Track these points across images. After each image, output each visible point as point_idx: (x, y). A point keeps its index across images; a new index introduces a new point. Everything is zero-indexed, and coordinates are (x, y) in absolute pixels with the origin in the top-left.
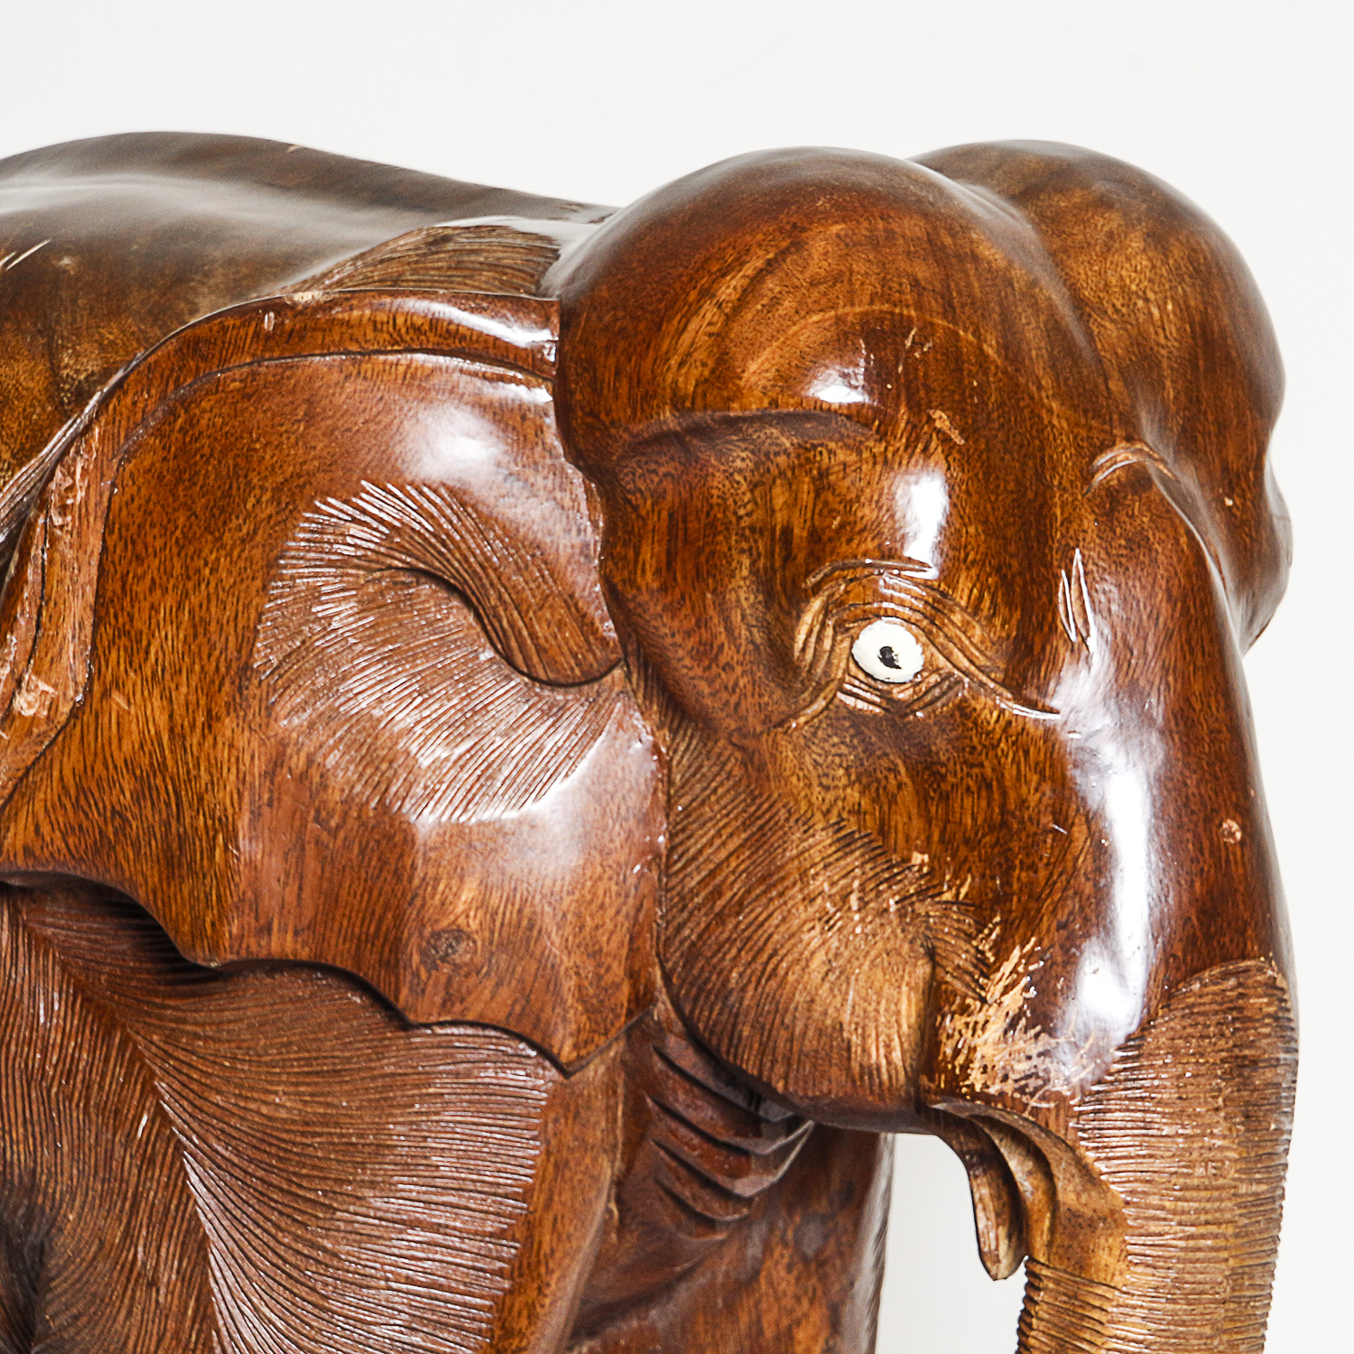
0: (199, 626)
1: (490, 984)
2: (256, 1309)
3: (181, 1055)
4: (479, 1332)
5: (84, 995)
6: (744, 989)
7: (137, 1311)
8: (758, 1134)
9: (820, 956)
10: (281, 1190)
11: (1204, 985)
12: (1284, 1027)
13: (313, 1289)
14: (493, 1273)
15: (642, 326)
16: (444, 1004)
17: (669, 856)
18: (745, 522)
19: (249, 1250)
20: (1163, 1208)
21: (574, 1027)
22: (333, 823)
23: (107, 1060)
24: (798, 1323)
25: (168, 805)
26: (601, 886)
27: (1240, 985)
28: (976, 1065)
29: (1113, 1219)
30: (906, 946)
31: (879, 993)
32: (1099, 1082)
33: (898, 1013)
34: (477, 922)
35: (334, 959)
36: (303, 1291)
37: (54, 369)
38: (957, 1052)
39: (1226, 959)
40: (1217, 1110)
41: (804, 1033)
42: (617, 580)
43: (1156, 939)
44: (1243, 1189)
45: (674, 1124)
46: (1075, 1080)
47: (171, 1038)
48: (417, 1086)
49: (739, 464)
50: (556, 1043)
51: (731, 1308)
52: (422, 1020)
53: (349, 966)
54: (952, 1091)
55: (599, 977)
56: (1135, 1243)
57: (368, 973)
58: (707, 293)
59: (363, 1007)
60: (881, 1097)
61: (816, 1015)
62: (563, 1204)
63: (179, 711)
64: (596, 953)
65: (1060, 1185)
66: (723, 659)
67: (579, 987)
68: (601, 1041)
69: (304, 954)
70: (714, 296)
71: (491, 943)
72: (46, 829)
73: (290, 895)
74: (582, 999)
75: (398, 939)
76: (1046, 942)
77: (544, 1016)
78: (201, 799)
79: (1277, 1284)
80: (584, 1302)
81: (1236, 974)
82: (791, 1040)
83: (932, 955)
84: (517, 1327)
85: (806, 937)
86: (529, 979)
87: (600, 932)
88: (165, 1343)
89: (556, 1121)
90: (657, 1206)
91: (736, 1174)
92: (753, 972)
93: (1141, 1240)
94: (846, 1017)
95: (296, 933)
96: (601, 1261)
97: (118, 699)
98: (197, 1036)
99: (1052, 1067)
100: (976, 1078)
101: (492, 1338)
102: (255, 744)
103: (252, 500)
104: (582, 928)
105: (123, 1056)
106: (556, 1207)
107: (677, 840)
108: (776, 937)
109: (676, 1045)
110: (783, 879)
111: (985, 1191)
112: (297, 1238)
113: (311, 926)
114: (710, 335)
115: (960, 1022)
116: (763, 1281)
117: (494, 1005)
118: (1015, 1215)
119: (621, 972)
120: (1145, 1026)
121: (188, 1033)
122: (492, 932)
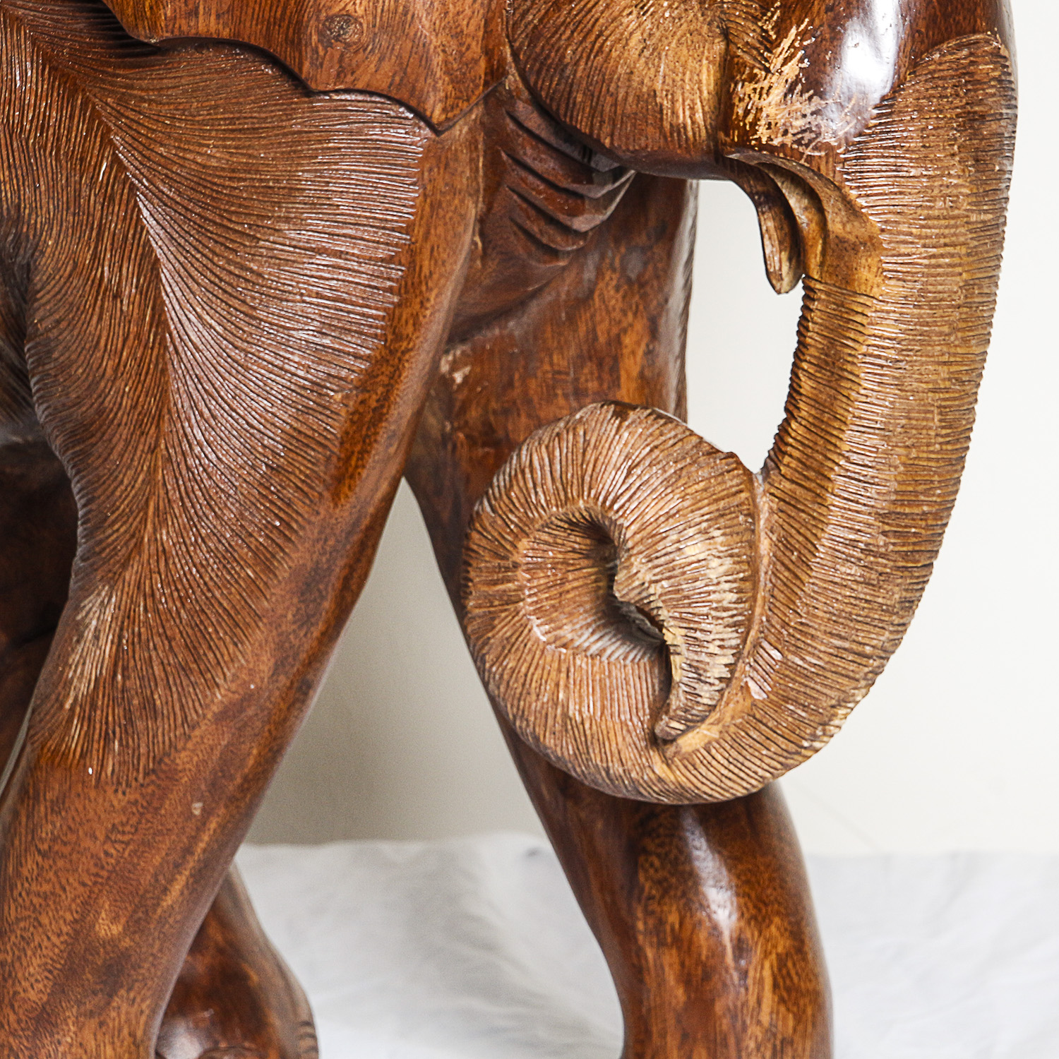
1: (374, 59)
2: (199, 317)
3: (131, 115)
4: (376, 336)
5: (51, 65)
6: (577, 64)
7: (106, 316)
8: (590, 181)
9: (637, 36)
10: (215, 223)
11: (943, 55)
12: (1006, 88)
13: (244, 302)
14: (385, 290)
16: (338, 75)
19: (195, 274)
20: (911, 234)
21: (442, 94)
23: (72, 117)
24: (625, 331)
27: (971, 54)
28: (763, 122)
29: (872, 244)
30: (706, 27)
31: (684, 66)
32: (860, 135)
33: (700, 82)
34: (363, 8)
35: (249, 37)
36: (236, 303)
38: (747, 112)
39: (960, 34)
40: (953, 155)
41: (626, 99)
43: (904, 18)
44: (974, 218)
45: (523, 174)
46: (841, 134)
47: (122, 100)
48: (320, 142)
50: (429, 106)
51: (572, 320)
52: (321, 88)
53: (261, 44)
54: (744, 144)
55: (462, 55)
56: (889, 262)
57: (276, 49)
59: (273, 77)
60: (687, 150)
61: (635, 84)
62: (439, 237)
64: (458, 35)
65: (829, 217)
67: (446, 62)
68: (465, 106)
69: (225, 34)
71: (374, 26)
74: (448, 72)
75: (299, 22)
76: (817, 22)
77: (419, 85)
79: (1000, 292)
80: (457, 315)
81: (968, 45)
82: (615, 105)
83: (726, 34)
84: (405, 333)
85: (625, 20)
86: (406, 55)
87: (461, 17)
88: (130, 343)
89: (430, 170)
90: (512, 238)
91: (574, 213)
92: (584, 49)
93: (894, 259)
94: (658, 86)
95: (218, 16)
96: (469, 283)
98: (142, 100)
99: (823, 123)
100: (763, 133)
101: (386, 341)
104: (446, 13)
105: (84, 115)
106: (433, 238)
108: (601, 21)
109: (523, 109)
111: (770, 224)
112: (229, 261)
113: (230, 10)
115: (749, 88)
116: (597, 300)
117: (378, 77)
118: (794, 242)
119: (479, 50)
120: (897, 89)
121: (135, 97)
122: (375, 17)
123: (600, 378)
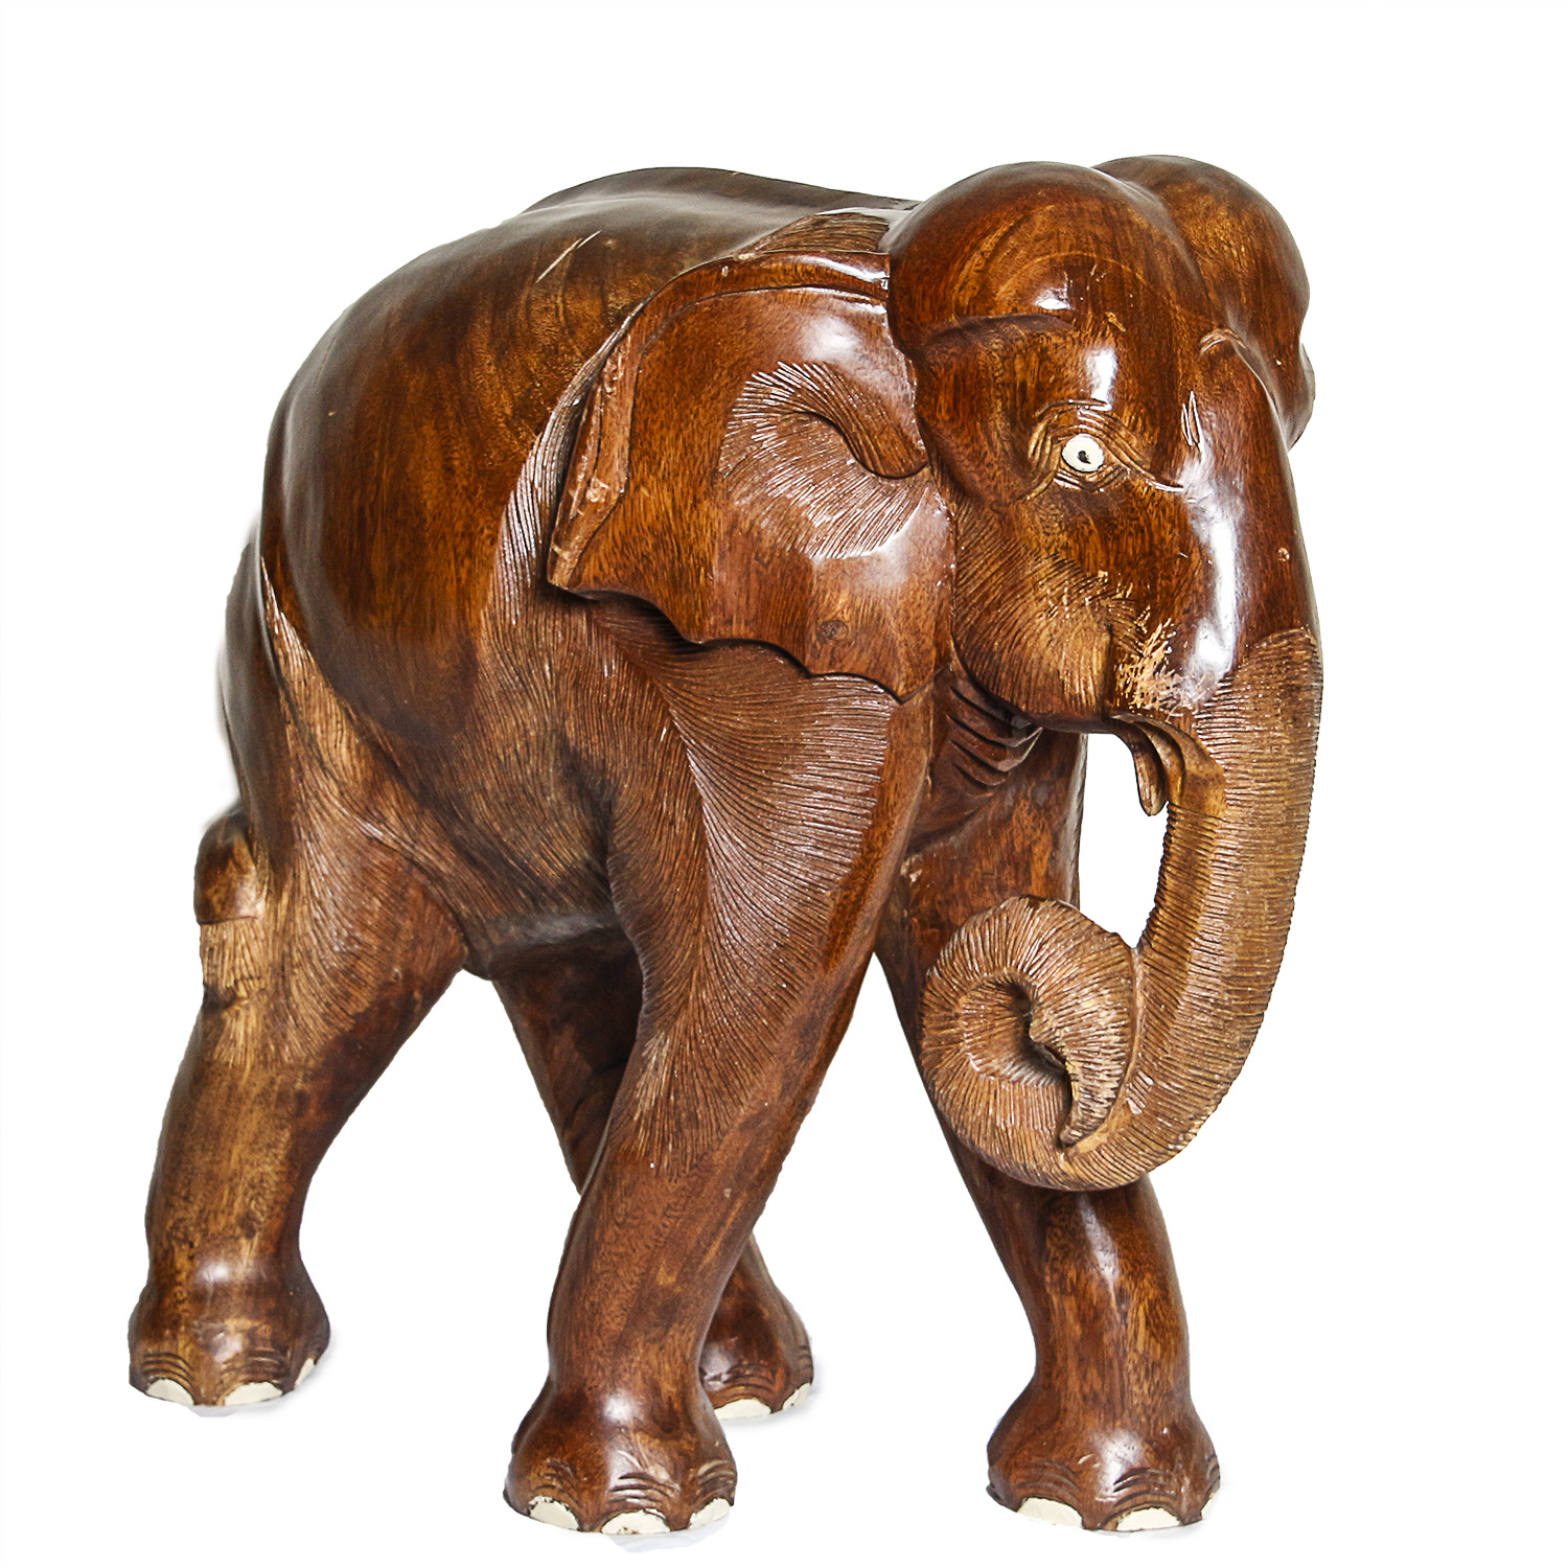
0: (688, 448)
1: (856, 651)
2: (730, 837)
3: (683, 694)
4: (855, 849)
5: (629, 661)
6: (1002, 652)
7: (664, 837)
8: (1010, 736)
9: (1046, 632)
10: (742, 770)
11: (1269, 644)
12: (1315, 667)
13: (761, 826)
14: (862, 816)
15: (938, 267)
16: (830, 664)
17: (957, 576)
18: (999, 380)
19: (727, 807)
20: (1246, 773)
21: (904, 675)
22: (766, 560)
23: (642, 697)
24: (1035, 842)
25: (673, 551)
26: (919, 593)
27: (1289, 643)
28: (1138, 692)
29: (1218, 780)
30: (1096, 625)
31: (1080, 653)
32: (1209, 701)
33: (1091, 664)
34: (848, 615)
35: (768, 638)
36: (756, 827)
37: (605, 303)
38: (1126, 686)
39: (1281, 629)
40: (1277, 715)
41: (1037, 676)
42: (925, 415)
43: (1240, 618)
44: (1293, 761)
45: (962, 731)
46: (1195, 700)
47: (677, 684)
48: (816, 711)
49: (995, 346)
50: (895, 684)
51: (996, 835)
52: (819, 672)
53: (776, 642)
54: (1124, 708)
55: (918, 647)
56: (1231, 793)
57: (787, 646)
58: (975, 247)
59: (784, 666)
60: (1082, 713)
61: (1044, 666)
62: (901, 777)
63: (678, 496)
64: (917, 633)
65: (1186, 761)
66: (987, 460)
67: (907, 653)
68: (921, 683)
69: (751, 636)
70: (979, 248)
71: (856, 628)
72: (605, 566)
73: (742, 602)
74: (909, 659)
75: (804, 626)
76: (1177, 621)
77: (888, 670)
78: (691, 548)
80: (914, 831)
81: (1287, 637)
82: (1029, 681)
83: (1110, 630)
84: (875, 846)
85: (1037, 621)
86: (879, 648)
87: (919, 620)
88: (680, 857)
89: (896, 729)
90: (953, 777)
91: (998, 759)
92: (1008, 641)
93: (1235, 791)
94: (1061, 667)
95: (746, 624)
96: (922, 809)
97: (644, 491)
98: (692, 684)
99: (1182, 693)
100: (1137, 699)
101: (862, 853)
102: (721, 515)
103: (717, 375)
104: (908, 618)
105: (651, 695)
106: (897, 779)
107: (962, 566)
108: (1020, 621)
109: (961, 684)
110: (1024, 587)
111: (1143, 766)
112: (751, 797)
113: (755, 619)
114: (978, 271)
115: (1128, 668)
116: (1014, 820)
117: (859, 664)
118: (1160, 778)
119: (931, 644)
120: (1235, 669)
121: (686, 681)
123: (1016, 878)
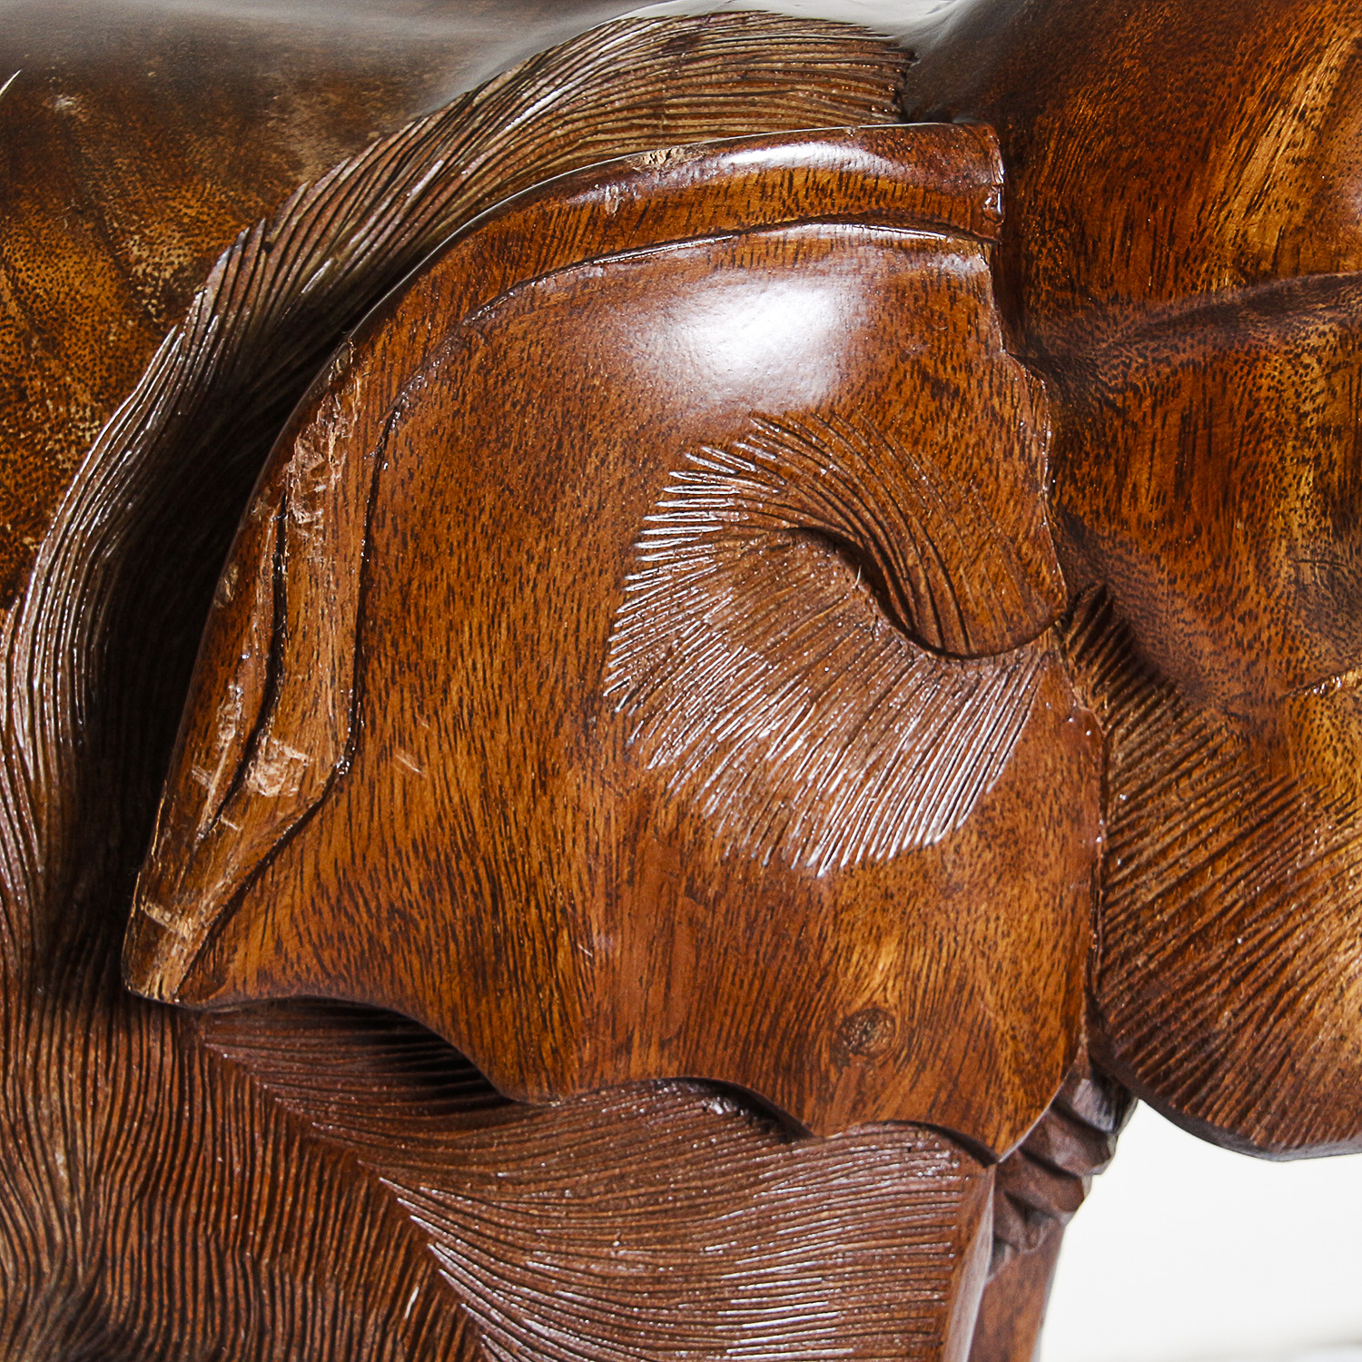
0: (522, 647)
1: (910, 1071)
5: (305, 1136)
6: (1237, 1031)
16: (854, 1109)
17: (1106, 862)
18: (1313, 420)
21: (1011, 1107)
22: (711, 893)
25: (478, 895)
26: (1038, 917)
34: (896, 993)
35: (711, 1071)
42: (1083, 510)
49: (1314, 341)
52: (828, 1133)
53: (731, 1077)
55: (1035, 1036)
57: (757, 1084)
58: (1275, 99)
63: (497, 766)
66: (1242, 608)
67: (1016, 1054)
70: (1287, 102)
71: (912, 1018)
72: (290, 944)
73: (655, 999)
74: (1019, 1069)
77: (976, 1102)
78: (531, 885)
86: (957, 1056)
87: (1037, 977)
89: (970, 1222)
92: (1256, 1009)
95: (662, 1045)
97: (405, 759)
102: (610, 802)
103: (594, 461)
104: (1018, 976)
105: (374, 1214)
107: (1119, 840)
108: (1297, 962)
109: (1082, 1088)
110: (1308, 885)
113: (682, 1032)
114: (1296, 161)
117: (914, 1097)
119: (1059, 1024)
122: (913, 1005)
